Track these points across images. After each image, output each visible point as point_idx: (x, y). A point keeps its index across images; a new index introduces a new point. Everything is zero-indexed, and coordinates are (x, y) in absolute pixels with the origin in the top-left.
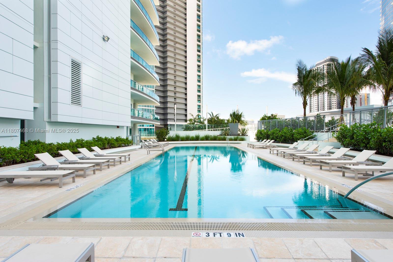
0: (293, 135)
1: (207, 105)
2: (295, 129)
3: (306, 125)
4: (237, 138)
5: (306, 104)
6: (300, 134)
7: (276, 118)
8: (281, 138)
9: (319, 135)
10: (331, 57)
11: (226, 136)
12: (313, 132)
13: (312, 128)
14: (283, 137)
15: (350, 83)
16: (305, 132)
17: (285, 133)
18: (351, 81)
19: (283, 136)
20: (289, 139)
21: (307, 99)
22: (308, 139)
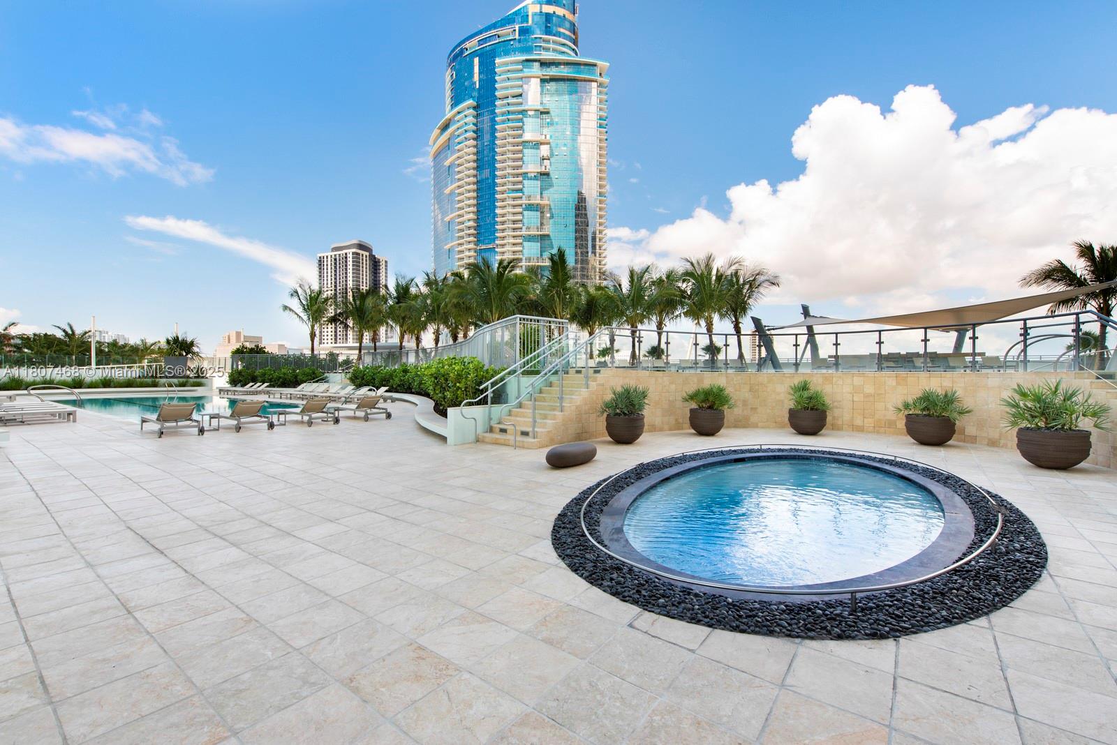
0: (296, 377)
1: (94, 317)
2: (298, 368)
3: (315, 363)
4: (187, 382)
5: (315, 335)
6: (307, 375)
7: (264, 352)
8: (278, 380)
9: (331, 376)
10: (360, 241)
11: (157, 380)
12: (324, 373)
13: (323, 368)
14: (281, 380)
15: (369, 319)
16: (314, 373)
17: (284, 374)
18: (370, 316)
19: (280, 378)
20: (291, 382)
21: (316, 328)
22: (317, 382)
